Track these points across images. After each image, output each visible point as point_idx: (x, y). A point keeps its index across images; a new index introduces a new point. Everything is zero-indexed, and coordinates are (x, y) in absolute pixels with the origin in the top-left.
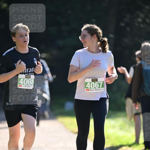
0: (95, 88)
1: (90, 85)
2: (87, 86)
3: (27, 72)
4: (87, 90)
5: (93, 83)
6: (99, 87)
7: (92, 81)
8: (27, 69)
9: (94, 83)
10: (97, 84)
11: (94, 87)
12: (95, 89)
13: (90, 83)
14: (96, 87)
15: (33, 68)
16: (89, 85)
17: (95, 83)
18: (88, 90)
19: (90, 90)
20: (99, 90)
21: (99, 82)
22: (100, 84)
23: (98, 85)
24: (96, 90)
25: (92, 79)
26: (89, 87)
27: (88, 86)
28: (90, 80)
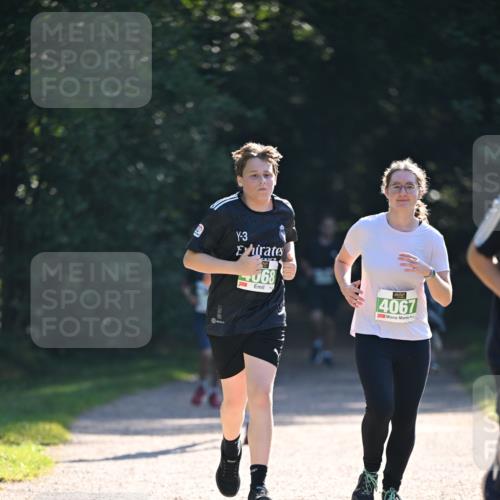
0: (398, 313)
2: (381, 307)
4: (379, 316)
5: (395, 301)
6: (408, 313)
7: (394, 297)
8: (261, 248)
9: (397, 303)
10: (404, 304)
11: (396, 311)
12: (398, 316)
13: (389, 301)
14: (401, 311)
15: (274, 248)
16: (386, 305)
17: (399, 302)
18: (384, 316)
19: (388, 317)
20: (407, 317)
21: (408, 300)
23: (406, 308)
24: (401, 317)
25: (394, 293)
26: (386, 309)
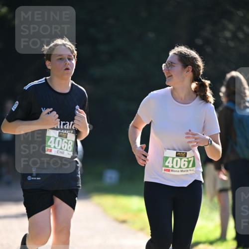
0: (180, 167)
1: (173, 163)
2: (167, 164)
3: (62, 127)
4: (165, 170)
5: (178, 159)
6: (188, 167)
7: (177, 156)
8: (62, 123)
10: (185, 161)
11: (178, 166)
12: (180, 170)
13: (173, 158)
14: (182, 166)
15: (72, 123)
16: (171, 162)
17: (181, 159)
18: (169, 171)
19: (172, 171)
20: (187, 171)
21: (188, 158)
22: (189, 162)
23: (186, 164)
24: (182, 171)
25: (177, 153)
26: (170, 165)
27: (169, 163)
28: (173, 154)
